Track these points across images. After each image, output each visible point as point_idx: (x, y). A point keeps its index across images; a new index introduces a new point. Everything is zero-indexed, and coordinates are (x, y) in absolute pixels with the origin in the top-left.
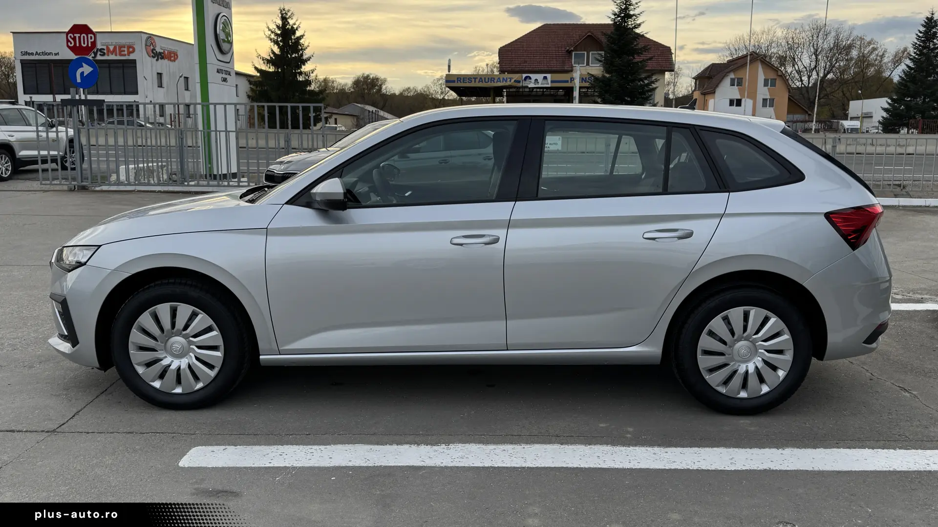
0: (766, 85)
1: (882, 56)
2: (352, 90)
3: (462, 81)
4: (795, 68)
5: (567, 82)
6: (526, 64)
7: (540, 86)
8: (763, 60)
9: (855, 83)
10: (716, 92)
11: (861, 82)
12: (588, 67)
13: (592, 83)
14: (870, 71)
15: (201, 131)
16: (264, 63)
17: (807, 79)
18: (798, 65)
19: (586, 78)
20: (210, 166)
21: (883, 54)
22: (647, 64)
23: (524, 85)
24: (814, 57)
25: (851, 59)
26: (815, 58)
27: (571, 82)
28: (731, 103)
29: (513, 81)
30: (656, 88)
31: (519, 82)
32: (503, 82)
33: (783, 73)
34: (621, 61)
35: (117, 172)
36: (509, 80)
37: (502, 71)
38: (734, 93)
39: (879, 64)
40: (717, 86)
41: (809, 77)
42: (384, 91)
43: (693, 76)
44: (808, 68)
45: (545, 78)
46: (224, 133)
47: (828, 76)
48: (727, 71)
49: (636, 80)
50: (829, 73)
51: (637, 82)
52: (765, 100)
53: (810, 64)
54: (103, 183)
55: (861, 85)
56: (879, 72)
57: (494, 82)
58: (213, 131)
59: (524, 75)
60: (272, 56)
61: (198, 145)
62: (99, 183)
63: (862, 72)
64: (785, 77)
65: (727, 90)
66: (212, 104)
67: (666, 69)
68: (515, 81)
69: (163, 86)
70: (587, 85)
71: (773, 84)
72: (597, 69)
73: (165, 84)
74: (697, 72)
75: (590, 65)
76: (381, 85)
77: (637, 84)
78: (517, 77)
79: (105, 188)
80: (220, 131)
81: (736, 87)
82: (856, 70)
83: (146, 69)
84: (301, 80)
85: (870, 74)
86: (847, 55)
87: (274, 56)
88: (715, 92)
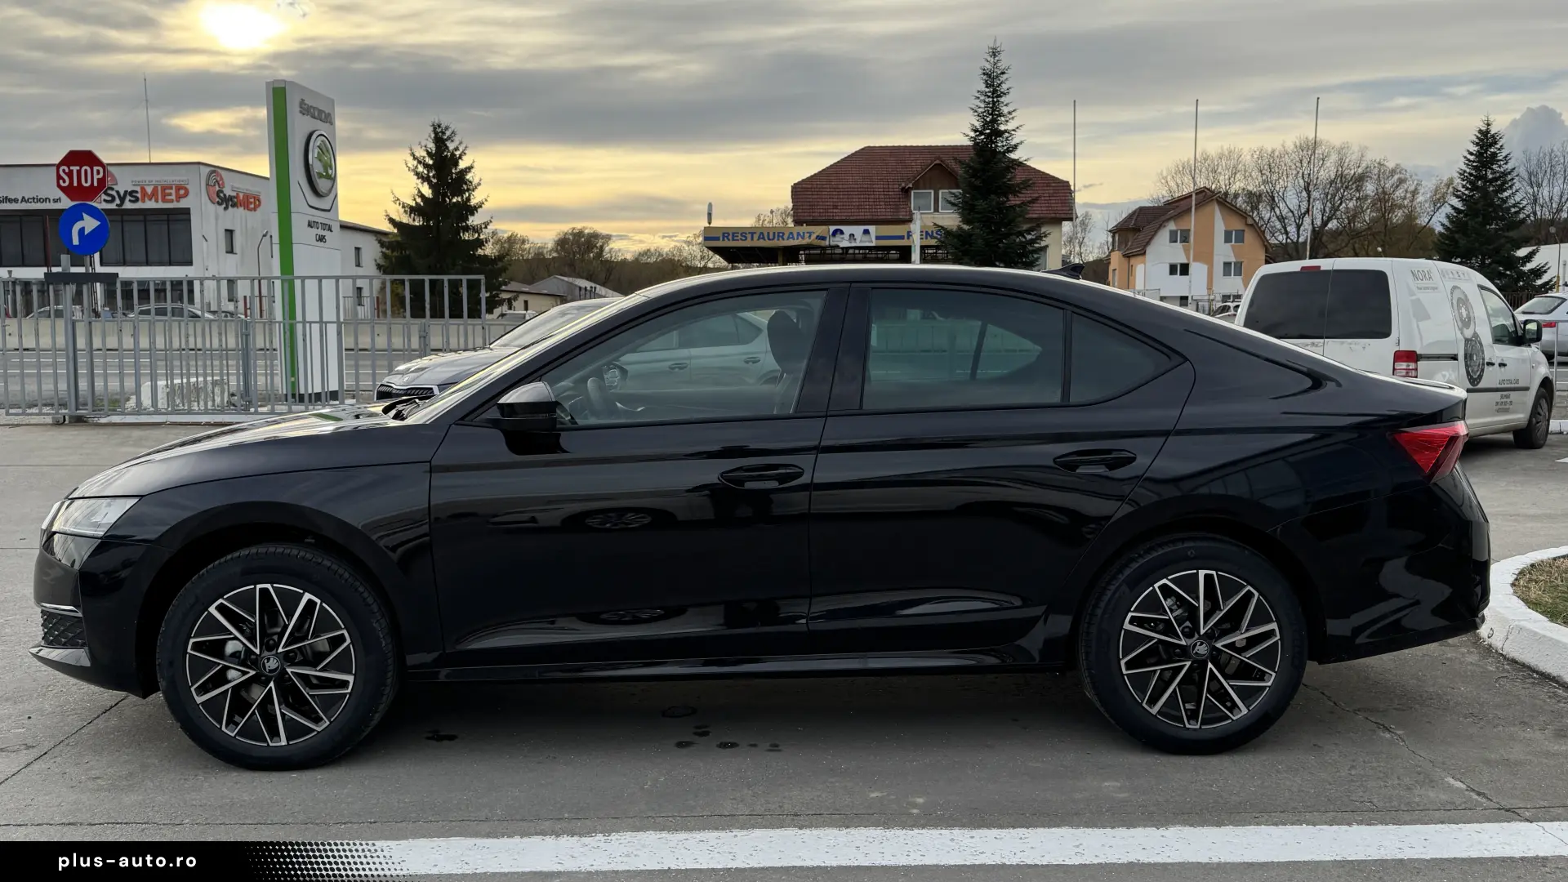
0: (1228, 239)
1: (1415, 193)
2: (555, 255)
3: (730, 237)
4: (1275, 212)
5: (902, 238)
6: (837, 211)
7: (858, 244)
8: (1221, 200)
9: (1373, 235)
10: (1147, 252)
11: (1383, 235)
12: (936, 215)
13: (942, 239)
14: (1396, 216)
15: (279, 323)
16: (405, 212)
17: (1294, 230)
18: (1279, 207)
19: (932, 232)
20: (293, 379)
21: (1416, 189)
22: (1029, 208)
23: (832, 243)
24: (1304, 194)
25: (1366, 197)
26: (1306, 195)
27: (908, 238)
28: (1173, 270)
29: (813, 237)
30: (1047, 246)
31: (823, 238)
32: (798, 239)
33: (1255, 221)
34: (986, 204)
35: (138, 393)
36: (807, 235)
37: (798, 222)
38: (1178, 254)
39: (1410, 205)
40: (1148, 243)
41: (1298, 227)
42: (607, 256)
43: (1110, 228)
44: (1296, 212)
45: (866, 232)
46: (318, 325)
47: (1330, 225)
48: (1163, 218)
49: (1012, 234)
50: (1330, 219)
51: (1014, 237)
52: (1227, 265)
53: (1300, 206)
54: (114, 412)
55: (1383, 238)
56: (1411, 217)
57: (783, 239)
58: (299, 322)
59: (832, 228)
60: (419, 200)
61: (274, 347)
62: (106, 410)
63: (1383, 218)
64: (1260, 228)
65: (1163, 250)
66: (298, 277)
67: (1063, 216)
68: (818, 237)
69: (234, 251)
70: (933, 242)
71: (1240, 238)
72: (950, 219)
73: (237, 247)
74: (1116, 220)
75: (940, 211)
76: (602, 247)
77: (1015, 241)
78: (820, 231)
79: (116, 419)
80: (311, 323)
81: (1179, 245)
82: (1375, 215)
83: (207, 222)
84: (467, 238)
85: (1397, 220)
86: (1358, 190)
87: (422, 201)
88: (1145, 252)
